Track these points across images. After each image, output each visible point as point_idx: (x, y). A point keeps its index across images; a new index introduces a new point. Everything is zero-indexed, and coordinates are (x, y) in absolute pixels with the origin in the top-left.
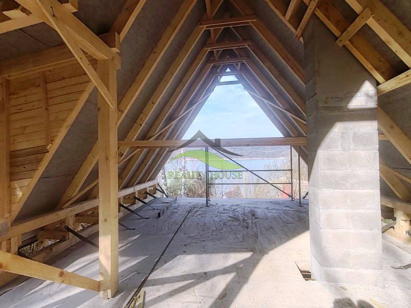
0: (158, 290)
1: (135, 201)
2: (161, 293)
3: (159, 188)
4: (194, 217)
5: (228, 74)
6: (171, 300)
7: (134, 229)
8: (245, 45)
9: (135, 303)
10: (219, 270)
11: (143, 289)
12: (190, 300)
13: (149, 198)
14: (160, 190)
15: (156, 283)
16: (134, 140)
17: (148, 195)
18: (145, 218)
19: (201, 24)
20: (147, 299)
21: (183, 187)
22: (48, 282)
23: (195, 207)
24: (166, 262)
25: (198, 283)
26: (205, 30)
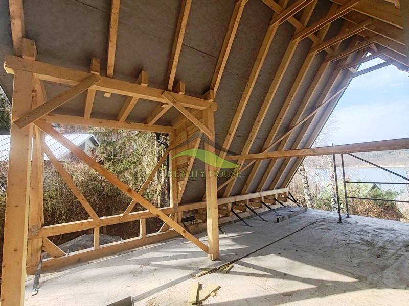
0: (242, 269)
1: (261, 206)
2: (242, 271)
3: (290, 197)
4: (314, 230)
5: (370, 58)
6: (246, 277)
7: (251, 226)
8: (363, 28)
9: (224, 269)
10: (301, 278)
11: (233, 264)
12: (259, 284)
13: (277, 205)
14: (291, 198)
15: (244, 264)
16: (247, 153)
17: (276, 202)
18: (265, 221)
19: (294, 39)
20: (232, 270)
21: (332, 200)
22: (190, 242)
23: (322, 221)
24: (259, 255)
25: (274, 278)
26: (299, 42)
